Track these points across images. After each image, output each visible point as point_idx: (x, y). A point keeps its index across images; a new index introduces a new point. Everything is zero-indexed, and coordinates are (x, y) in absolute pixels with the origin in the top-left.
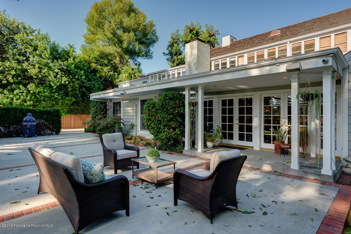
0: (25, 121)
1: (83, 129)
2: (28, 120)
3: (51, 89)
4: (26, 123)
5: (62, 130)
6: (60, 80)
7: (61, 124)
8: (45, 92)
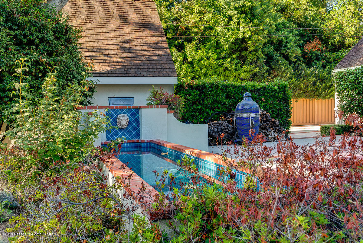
0: (242, 111)
1: (318, 128)
2: (246, 107)
3: (219, 51)
4: (245, 115)
5: (293, 129)
6: (235, 32)
7: (289, 116)
8: (208, 58)
